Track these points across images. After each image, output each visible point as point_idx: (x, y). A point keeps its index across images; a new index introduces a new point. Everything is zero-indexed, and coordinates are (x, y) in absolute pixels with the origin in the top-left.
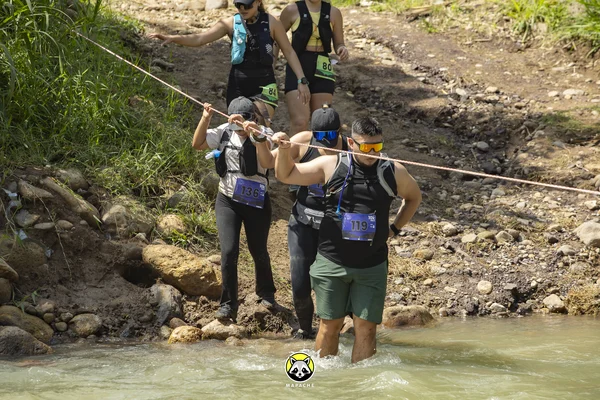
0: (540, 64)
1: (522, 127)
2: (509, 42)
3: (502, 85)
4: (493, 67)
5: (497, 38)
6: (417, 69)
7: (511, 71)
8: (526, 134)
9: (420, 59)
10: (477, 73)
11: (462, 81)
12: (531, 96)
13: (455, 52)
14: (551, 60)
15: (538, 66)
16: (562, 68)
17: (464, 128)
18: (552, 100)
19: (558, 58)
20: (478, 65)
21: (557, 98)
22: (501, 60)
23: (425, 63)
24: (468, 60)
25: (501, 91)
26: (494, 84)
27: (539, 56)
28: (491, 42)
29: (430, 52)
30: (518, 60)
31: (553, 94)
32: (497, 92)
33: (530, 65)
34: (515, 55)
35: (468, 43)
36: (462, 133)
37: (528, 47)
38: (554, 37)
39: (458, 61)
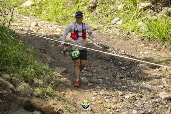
0: (135, 44)
1: (135, 63)
2: (124, 37)
3: (125, 50)
4: (121, 45)
5: (120, 36)
6: (98, 45)
7: (127, 46)
8: (137, 65)
9: (99, 42)
10: (117, 46)
11: (113, 49)
12: (135, 53)
13: (109, 40)
14: (138, 43)
15: (134, 44)
16: (141, 45)
17: (117, 62)
18: (141, 55)
19: (140, 42)
20: (116, 44)
21: (143, 54)
22: (123, 42)
23: (101, 43)
24: (113, 42)
25: (126, 52)
26: (123, 50)
27: (134, 42)
28: (118, 37)
29: (102, 40)
30: (128, 43)
31: (141, 53)
32: (124, 52)
33: (132, 44)
34: (127, 41)
35: (112, 37)
36: (117, 64)
37: (130, 39)
38: (137, 36)
39: (110, 42)
